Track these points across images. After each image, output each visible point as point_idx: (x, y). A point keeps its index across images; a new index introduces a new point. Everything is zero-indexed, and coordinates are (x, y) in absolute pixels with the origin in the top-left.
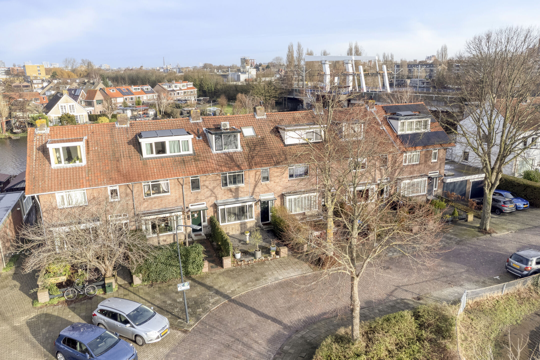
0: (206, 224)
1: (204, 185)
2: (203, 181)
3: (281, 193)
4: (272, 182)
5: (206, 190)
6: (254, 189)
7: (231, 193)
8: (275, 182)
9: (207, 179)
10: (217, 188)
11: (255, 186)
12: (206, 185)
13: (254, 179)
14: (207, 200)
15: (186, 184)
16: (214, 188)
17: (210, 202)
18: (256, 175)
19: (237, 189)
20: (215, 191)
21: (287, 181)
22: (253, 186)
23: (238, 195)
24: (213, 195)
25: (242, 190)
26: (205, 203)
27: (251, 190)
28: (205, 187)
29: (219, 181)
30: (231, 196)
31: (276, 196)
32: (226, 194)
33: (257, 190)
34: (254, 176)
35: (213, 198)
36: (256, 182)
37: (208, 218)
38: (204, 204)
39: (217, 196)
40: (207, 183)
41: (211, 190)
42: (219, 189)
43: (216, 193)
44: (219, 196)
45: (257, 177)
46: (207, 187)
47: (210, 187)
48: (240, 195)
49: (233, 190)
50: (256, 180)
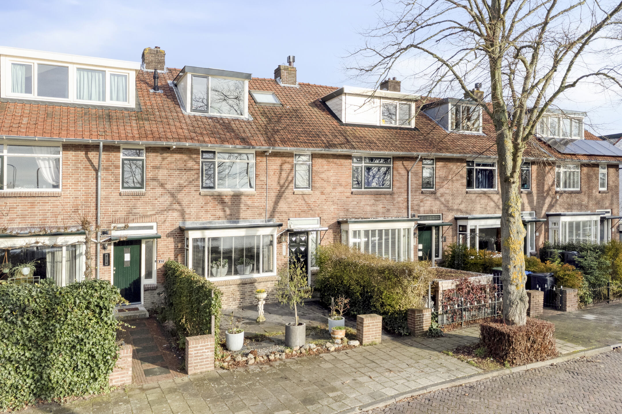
0: (153, 281)
1: (154, 179)
2: (155, 168)
3: (335, 221)
4: (317, 193)
5: (159, 191)
6: (276, 203)
7: (220, 207)
8: (322, 193)
9: (165, 162)
10: (186, 190)
11: (280, 196)
12: (160, 177)
13: (277, 179)
14: (161, 218)
15: (107, 169)
16: (181, 188)
17: (167, 224)
18: (281, 170)
19: (237, 197)
20: (179, 196)
21: (349, 194)
22: (273, 195)
23: (238, 212)
24: (176, 206)
25: (249, 203)
26: (154, 225)
27: (269, 205)
28: (155, 183)
29: (193, 172)
30: (221, 214)
31: (326, 225)
32: (209, 207)
33: (283, 206)
34: (278, 171)
35: (176, 214)
36: (282, 187)
37: (160, 265)
38: (151, 228)
39: (187, 211)
40: (162, 174)
41: (173, 195)
42: (193, 193)
43: (185, 203)
44: (191, 211)
45: (284, 175)
46: (162, 185)
47: (168, 186)
48: (242, 215)
49: (227, 200)
50: (282, 182)
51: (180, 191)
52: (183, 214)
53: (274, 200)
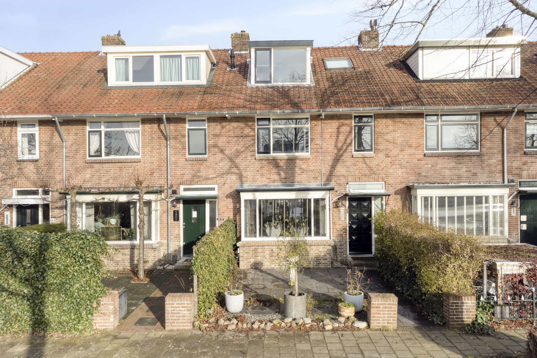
1: (215, 146)
2: (215, 135)
3: (403, 185)
4: (381, 156)
5: (219, 156)
6: (333, 167)
7: (275, 170)
8: (387, 156)
9: (224, 131)
10: (244, 155)
11: (337, 160)
12: (220, 144)
13: (333, 143)
14: (221, 181)
15: (175, 138)
16: (238, 153)
17: (226, 186)
18: (338, 133)
19: (291, 161)
20: (237, 161)
21: (421, 157)
22: (330, 159)
23: (293, 176)
24: (235, 170)
25: (304, 166)
26: (216, 186)
27: (325, 169)
28: (216, 150)
29: (249, 139)
30: (276, 177)
31: (392, 191)
32: (265, 171)
33: (340, 169)
34: (335, 135)
35: (234, 177)
36: (339, 150)
38: (213, 189)
39: (245, 174)
40: (222, 141)
41: (231, 160)
42: (249, 158)
43: (242, 167)
44: (248, 174)
45: (342, 138)
46: (222, 151)
47: (227, 152)
48: (298, 178)
49: (281, 164)
50: (339, 145)
51: (237, 156)
52: (240, 177)
53: (330, 163)
